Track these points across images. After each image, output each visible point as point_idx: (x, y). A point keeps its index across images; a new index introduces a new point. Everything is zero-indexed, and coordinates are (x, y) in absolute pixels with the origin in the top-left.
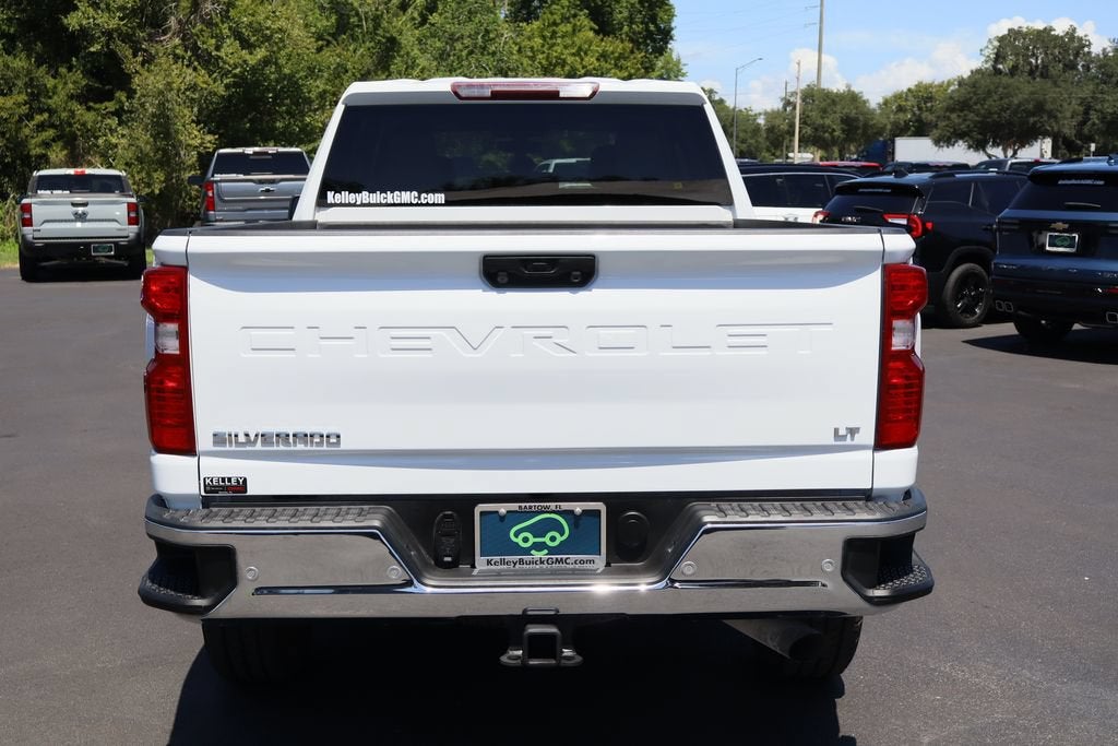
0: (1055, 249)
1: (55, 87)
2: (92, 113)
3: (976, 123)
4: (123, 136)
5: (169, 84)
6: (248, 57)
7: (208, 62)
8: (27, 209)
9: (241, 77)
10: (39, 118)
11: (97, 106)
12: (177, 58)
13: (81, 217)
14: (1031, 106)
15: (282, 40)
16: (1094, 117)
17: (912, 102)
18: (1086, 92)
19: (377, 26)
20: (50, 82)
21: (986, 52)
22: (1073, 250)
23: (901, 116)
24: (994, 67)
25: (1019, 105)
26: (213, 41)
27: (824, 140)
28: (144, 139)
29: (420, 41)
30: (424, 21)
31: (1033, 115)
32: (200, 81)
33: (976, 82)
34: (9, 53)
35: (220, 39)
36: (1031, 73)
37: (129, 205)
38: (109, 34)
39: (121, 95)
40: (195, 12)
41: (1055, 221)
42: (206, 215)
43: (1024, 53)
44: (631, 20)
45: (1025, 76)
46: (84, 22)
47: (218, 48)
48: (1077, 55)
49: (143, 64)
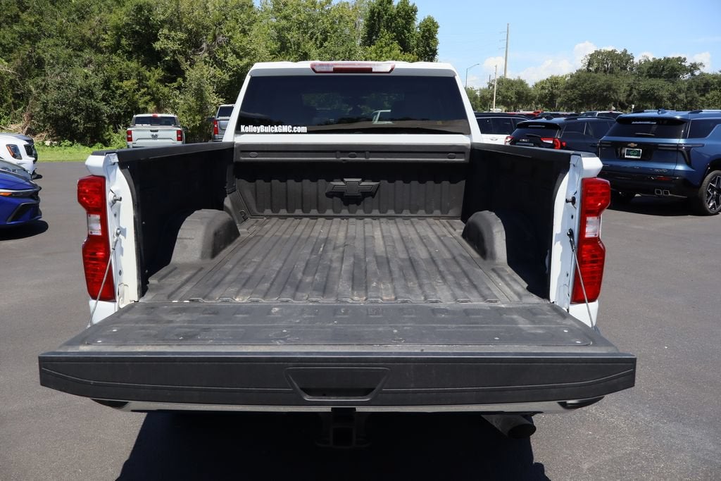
0: (629, 157)
1: (150, 76)
2: (167, 88)
3: (579, 95)
4: (181, 99)
5: (202, 75)
6: (239, 62)
7: (221, 64)
8: (129, 133)
9: (236, 71)
10: (143, 91)
11: (169, 85)
12: (206, 62)
13: (155, 137)
14: (605, 87)
15: (255, 54)
16: (635, 92)
17: (548, 85)
18: (631, 80)
19: (299, 48)
20: (148, 74)
21: (584, 62)
22: (640, 157)
23: (543, 91)
24: (588, 69)
25: (599, 86)
26: (223, 55)
27: (508, 102)
28: (192, 100)
29: (319, 55)
30: (322, 45)
31: (606, 91)
32: (217, 73)
33: (579, 75)
34: (129, 61)
35: (226, 53)
36: (605, 71)
37: (178, 131)
38: (174, 52)
39: (180, 80)
40: (215, 41)
41: (630, 143)
42: (214, 136)
43: (602, 62)
44: (418, 46)
45: (602, 73)
46: (162, 47)
47: (225, 58)
48: (627, 63)
49: (190, 66)
